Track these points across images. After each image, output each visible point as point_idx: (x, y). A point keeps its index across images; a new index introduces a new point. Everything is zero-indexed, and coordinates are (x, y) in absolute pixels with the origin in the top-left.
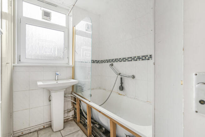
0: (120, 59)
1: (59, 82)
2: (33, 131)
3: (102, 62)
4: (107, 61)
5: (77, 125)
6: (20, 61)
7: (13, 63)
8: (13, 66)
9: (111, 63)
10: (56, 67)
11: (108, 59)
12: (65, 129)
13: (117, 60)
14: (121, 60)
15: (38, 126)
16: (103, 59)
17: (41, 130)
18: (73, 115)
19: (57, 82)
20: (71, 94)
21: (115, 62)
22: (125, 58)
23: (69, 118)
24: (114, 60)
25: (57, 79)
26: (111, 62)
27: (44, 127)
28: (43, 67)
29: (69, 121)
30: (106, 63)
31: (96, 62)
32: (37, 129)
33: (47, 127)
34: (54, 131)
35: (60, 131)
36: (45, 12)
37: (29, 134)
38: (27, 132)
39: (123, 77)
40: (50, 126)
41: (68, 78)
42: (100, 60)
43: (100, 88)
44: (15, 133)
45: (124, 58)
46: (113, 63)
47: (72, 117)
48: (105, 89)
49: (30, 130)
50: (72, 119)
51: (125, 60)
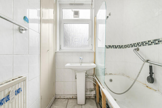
0: (149, 41)
1: (83, 65)
2: (66, 98)
3: (126, 46)
4: (131, 46)
5: (96, 105)
6: (61, 49)
7: (56, 50)
8: (55, 52)
9: (136, 48)
10: (81, 52)
11: (132, 43)
12: (86, 105)
13: (144, 44)
14: (150, 43)
15: (69, 95)
16: (127, 44)
17: (71, 99)
18: (94, 95)
19: (81, 65)
20: (93, 76)
21: (142, 45)
22: (157, 40)
23: (91, 97)
24: (141, 43)
25: (81, 62)
26: (137, 46)
27: (73, 97)
28: (72, 52)
29: (91, 99)
30: (130, 48)
31: (119, 47)
32: (68, 97)
33: (74, 98)
34: (78, 103)
35: (82, 105)
36: (75, 12)
37: (64, 99)
38: (63, 97)
39: (153, 65)
40: (76, 98)
41: (90, 62)
42: (124, 45)
43: (123, 75)
44: (56, 95)
45: (155, 40)
46: (140, 47)
47: (93, 96)
48: (128, 77)
49: (64, 96)
50: (93, 97)
51: (157, 42)
